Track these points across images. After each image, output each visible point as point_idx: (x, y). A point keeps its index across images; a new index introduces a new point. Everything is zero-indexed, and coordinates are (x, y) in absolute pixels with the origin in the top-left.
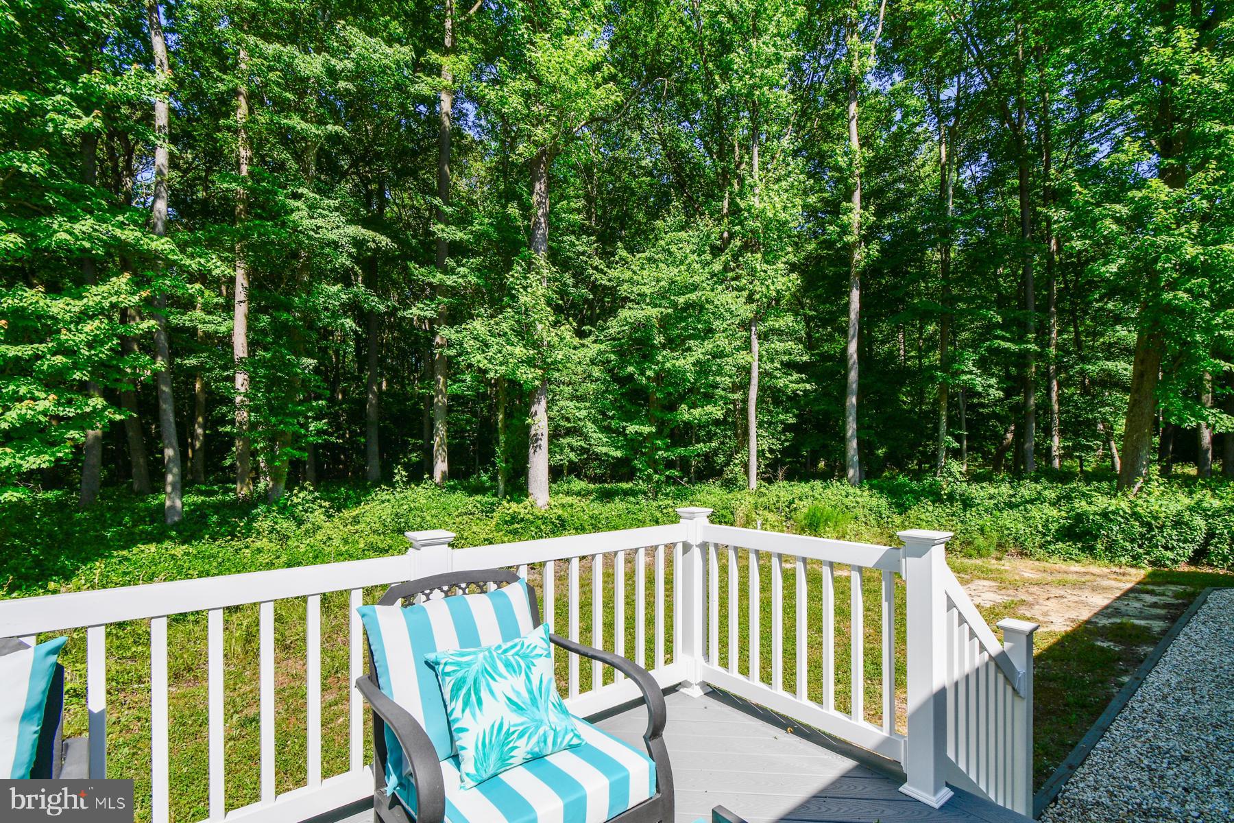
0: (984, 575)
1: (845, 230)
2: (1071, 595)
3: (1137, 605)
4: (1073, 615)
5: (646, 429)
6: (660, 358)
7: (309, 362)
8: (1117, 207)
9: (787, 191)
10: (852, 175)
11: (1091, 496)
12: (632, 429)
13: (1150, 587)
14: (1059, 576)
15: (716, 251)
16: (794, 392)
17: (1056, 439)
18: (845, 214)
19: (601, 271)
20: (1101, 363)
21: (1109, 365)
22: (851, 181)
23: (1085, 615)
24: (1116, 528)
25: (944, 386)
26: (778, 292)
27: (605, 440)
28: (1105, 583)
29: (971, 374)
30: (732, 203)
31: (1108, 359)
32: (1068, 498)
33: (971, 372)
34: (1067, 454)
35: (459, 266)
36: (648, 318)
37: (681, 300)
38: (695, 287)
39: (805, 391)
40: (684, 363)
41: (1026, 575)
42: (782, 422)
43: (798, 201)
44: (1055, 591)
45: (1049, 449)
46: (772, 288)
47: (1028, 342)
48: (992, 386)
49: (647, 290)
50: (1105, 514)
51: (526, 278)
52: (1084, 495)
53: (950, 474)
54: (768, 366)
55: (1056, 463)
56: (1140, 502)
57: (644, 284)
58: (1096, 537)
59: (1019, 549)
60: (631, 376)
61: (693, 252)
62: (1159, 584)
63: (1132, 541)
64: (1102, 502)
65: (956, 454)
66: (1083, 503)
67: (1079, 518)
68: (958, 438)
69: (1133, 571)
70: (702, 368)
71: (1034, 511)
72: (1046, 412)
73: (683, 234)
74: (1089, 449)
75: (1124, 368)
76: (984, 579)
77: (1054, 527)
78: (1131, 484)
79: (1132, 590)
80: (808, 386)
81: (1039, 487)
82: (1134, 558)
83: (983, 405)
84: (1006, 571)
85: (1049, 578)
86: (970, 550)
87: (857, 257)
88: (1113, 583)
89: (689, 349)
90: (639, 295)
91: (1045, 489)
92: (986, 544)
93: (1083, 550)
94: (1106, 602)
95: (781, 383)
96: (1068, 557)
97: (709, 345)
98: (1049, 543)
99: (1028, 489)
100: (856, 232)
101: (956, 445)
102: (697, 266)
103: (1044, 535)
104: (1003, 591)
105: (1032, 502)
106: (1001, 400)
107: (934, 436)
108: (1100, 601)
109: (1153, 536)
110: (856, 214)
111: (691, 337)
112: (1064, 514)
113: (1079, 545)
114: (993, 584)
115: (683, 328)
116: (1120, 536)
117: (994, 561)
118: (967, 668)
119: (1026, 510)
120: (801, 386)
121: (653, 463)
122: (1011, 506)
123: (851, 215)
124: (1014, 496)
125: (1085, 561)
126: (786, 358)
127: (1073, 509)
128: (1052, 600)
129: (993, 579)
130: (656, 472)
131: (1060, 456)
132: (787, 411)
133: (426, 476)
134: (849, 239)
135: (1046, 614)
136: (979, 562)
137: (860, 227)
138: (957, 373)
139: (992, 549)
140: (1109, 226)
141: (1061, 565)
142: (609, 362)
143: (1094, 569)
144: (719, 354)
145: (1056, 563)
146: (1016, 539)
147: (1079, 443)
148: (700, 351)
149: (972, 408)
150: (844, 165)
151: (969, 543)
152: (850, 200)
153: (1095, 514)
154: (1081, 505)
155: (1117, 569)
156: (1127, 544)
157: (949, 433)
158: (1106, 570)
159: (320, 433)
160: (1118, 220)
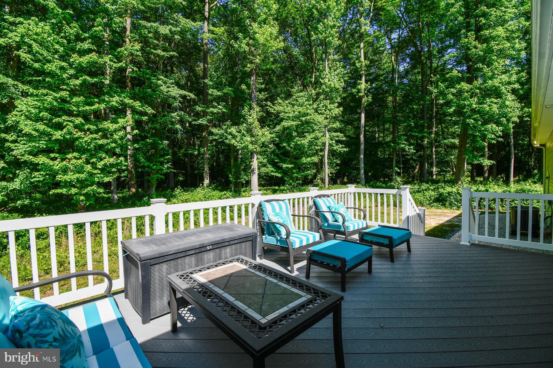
1: (359, 91)
2: (437, 218)
3: (457, 219)
4: (438, 222)
5: (290, 166)
6: (295, 140)
7: (166, 142)
8: (452, 90)
9: (337, 75)
10: (361, 70)
11: (445, 187)
12: (285, 166)
14: (434, 213)
15: (315, 101)
16: (340, 151)
17: (435, 168)
18: (359, 85)
19: (271, 107)
20: (450, 140)
21: (453, 140)
22: (361, 72)
23: (441, 222)
24: (452, 198)
25: (394, 149)
26: (336, 114)
27: (274, 170)
28: (448, 215)
29: (404, 145)
30: (316, 78)
31: (452, 139)
32: (438, 188)
33: (404, 144)
34: (439, 174)
35: (218, 105)
36: (292, 125)
37: (303, 119)
38: (307, 114)
39: (344, 151)
40: (305, 142)
42: (335, 163)
43: (342, 80)
44: (432, 217)
45: (432, 172)
46: (333, 113)
47: (424, 132)
48: (411, 149)
49: (291, 115)
50: (449, 193)
51: (249, 112)
52: (442, 187)
53: (397, 181)
54: (331, 142)
55: (434, 177)
56: (460, 189)
57: (290, 113)
58: (446, 201)
60: (284, 147)
61: (306, 101)
63: (458, 202)
64: (448, 189)
65: (399, 174)
66: (442, 190)
67: (441, 195)
68: (399, 168)
69: (457, 211)
70: (311, 143)
71: (426, 193)
72: (431, 158)
73: (302, 94)
74: (446, 172)
75: (457, 141)
77: (433, 198)
78: (457, 183)
79: (456, 216)
80: (345, 149)
81: (428, 185)
82: (458, 207)
83: (407, 155)
85: (431, 214)
87: (363, 101)
88: (451, 215)
89: (305, 136)
90: (288, 117)
91: (430, 186)
93: (442, 205)
94: (448, 219)
95: (335, 148)
96: (437, 208)
97: (312, 135)
98: (431, 203)
99: (424, 186)
100: (363, 91)
101: (399, 171)
102: (308, 106)
103: (430, 201)
105: (426, 190)
106: (415, 153)
107: (391, 167)
108: (446, 219)
110: (363, 85)
111: (306, 132)
112: (436, 193)
113: (441, 204)
115: (303, 129)
116: (454, 200)
118: (413, 215)
119: (424, 192)
120: (343, 149)
121: (292, 178)
122: (419, 192)
123: (362, 86)
124: (419, 189)
125: (442, 209)
126: (337, 139)
127: (439, 192)
128: (432, 219)
130: (293, 182)
131: (436, 174)
132: (337, 158)
133: (201, 185)
134: (361, 94)
135: (430, 222)
137: (365, 90)
138: (399, 144)
140: (450, 97)
142: (275, 141)
143: (445, 211)
144: (316, 138)
145: (433, 210)
146: (420, 202)
147: (443, 169)
148: (309, 137)
149: (403, 156)
150: (359, 67)
152: (361, 80)
153: (446, 193)
154: (441, 190)
155: (453, 211)
156: (456, 203)
157: (396, 166)
158: (449, 211)
159: (168, 168)
160: (453, 94)
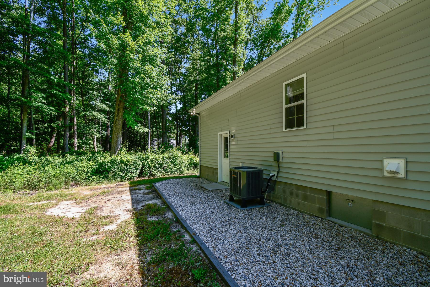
0: (64, 198)
13: (134, 188)
17: (76, 139)
32: (95, 157)
34: (80, 146)
41: (85, 193)
50: (112, 162)
55: (76, 149)
58: (108, 172)
59: (74, 182)
62: (136, 186)
67: (102, 164)
71: (80, 164)
76: (65, 200)
77: (90, 170)
81: (74, 157)
84: (75, 193)
86: (50, 186)
91: (77, 157)
92: (59, 182)
93: (104, 178)
96: (99, 182)
98: (90, 177)
99: (69, 158)
101: (33, 137)
104: (80, 205)
109: (128, 169)
112: (94, 164)
113: (102, 176)
114: (72, 202)
116: (117, 170)
117: (65, 190)
125: (106, 183)
127: (97, 161)
128: (108, 203)
129: (71, 199)
131: (78, 146)
136: (57, 192)
139: (62, 184)
141: (98, 186)
146: (73, 178)
151: (49, 183)
153: (108, 162)
155: (117, 183)
156: (120, 173)
157: (28, 132)
